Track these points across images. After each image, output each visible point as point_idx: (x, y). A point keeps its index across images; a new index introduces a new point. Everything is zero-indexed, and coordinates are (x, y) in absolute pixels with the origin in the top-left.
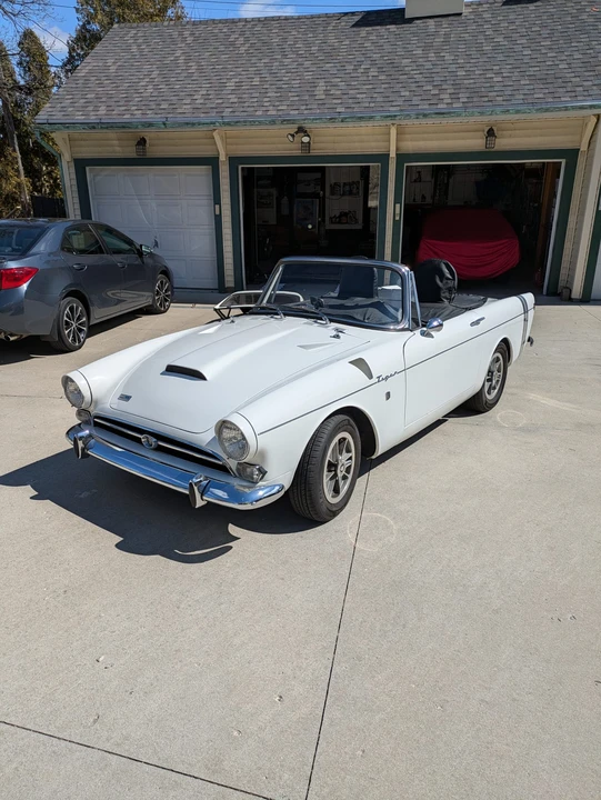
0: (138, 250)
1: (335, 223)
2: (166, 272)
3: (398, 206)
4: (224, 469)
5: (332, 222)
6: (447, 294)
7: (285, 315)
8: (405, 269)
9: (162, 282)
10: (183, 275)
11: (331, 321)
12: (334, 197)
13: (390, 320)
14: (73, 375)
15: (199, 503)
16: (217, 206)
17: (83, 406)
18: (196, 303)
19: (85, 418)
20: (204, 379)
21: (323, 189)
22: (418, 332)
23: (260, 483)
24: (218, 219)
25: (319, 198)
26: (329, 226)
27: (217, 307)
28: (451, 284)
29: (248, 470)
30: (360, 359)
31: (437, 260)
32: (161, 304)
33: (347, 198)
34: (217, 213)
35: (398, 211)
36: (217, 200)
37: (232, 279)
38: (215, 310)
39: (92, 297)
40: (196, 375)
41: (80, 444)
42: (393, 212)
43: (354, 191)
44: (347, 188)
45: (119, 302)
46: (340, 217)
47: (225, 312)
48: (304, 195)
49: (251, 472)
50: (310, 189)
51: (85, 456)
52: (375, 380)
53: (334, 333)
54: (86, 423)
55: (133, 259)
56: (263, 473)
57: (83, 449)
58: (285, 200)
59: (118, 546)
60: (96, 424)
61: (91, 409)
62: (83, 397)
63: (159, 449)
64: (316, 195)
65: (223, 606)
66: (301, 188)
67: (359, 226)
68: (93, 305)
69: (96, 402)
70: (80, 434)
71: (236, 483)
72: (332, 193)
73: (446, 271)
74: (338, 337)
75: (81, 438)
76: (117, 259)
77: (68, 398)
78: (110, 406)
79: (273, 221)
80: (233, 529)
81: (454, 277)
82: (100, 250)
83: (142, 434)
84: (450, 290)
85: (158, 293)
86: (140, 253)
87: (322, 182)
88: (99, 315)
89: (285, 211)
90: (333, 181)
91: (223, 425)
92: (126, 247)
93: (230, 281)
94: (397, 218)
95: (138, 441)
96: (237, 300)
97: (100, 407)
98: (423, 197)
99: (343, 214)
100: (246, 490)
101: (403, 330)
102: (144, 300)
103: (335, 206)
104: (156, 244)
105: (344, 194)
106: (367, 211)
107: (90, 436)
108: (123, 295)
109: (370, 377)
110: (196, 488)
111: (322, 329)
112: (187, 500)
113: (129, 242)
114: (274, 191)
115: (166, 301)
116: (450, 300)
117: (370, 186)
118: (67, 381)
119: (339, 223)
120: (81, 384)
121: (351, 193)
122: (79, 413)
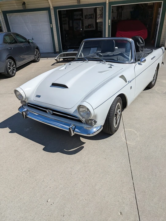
0: (28, 41)
1: (87, 28)
2: (37, 48)
3: (109, 20)
4: (80, 121)
5: (86, 28)
6: (141, 49)
7: (89, 60)
8: (131, 40)
9: (37, 52)
10: (43, 49)
11: (106, 61)
12: (86, 19)
13: (127, 60)
14: (18, 89)
15: (73, 134)
16: (51, 25)
17: (23, 100)
18: (48, 58)
19: (24, 103)
20: (68, 88)
21: (83, 17)
22: (137, 63)
23: (94, 126)
24: (52, 29)
25: (81, 20)
26: (85, 29)
27: (56, 58)
28: (142, 45)
29: (90, 122)
30: (122, 75)
31: (137, 37)
32: (37, 59)
33: (90, 20)
34: (51, 27)
35: (109, 22)
36: (51, 22)
37: (58, 49)
38: (55, 59)
39: (16, 58)
40: (65, 87)
41: (24, 113)
42: (108, 22)
43: (92, 17)
44: (90, 16)
45: (24, 59)
46: (88, 26)
47: (58, 60)
48: (77, 20)
49: (91, 122)
50: (79, 17)
51: (26, 117)
52: (128, 83)
53: (110, 66)
54: (25, 105)
55: (27, 44)
56: (95, 122)
57: (25, 115)
58: (71, 22)
59: (44, 149)
60: (28, 106)
61: (26, 101)
62: (23, 97)
63: (54, 114)
64: (80, 19)
65: (87, 172)
66: (75, 17)
67: (94, 29)
68: (17, 61)
69: (28, 98)
70: (24, 110)
71: (85, 126)
72: (86, 18)
73: (140, 40)
74: (111, 67)
75: (24, 112)
76: (21, 45)
77: (17, 98)
78: (33, 99)
79: (68, 29)
80: (82, 139)
81: (143, 42)
82: (16, 42)
83: (47, 109)
84: (142, 47)
85: (36, 55)
86: (29, 42)
87: (82, 15)
88: (19, 64)
89: (71, 25)
90: (85, 14)
91: (80, 107)
92: (24, 41)
93: (57, 50)
94: (109, 25)
95: (46, 111)
96: (61, 56)
97: (29, 100)
98: (114, 18)
99: (89, 25)
100: (90, 129)
101: (132, 63)
102: (32, 58)
103: (87, 22)
104: (33, 39)
105: (89, 18)
106: (97, 23)
107: (27, 110)
108: (26, 57)
109: (126, 82)
110: (71, 129)
111: (104, 65)
112: (68, 133)
113: (25, 39)
114: (67, 19)
115: (39, 58)
116: (142, 51)
117: (97, 15)
118: (16, 91)
119: (88, 28)
120: (21, 92)
121: (91, 18)
122: (22, 102)
